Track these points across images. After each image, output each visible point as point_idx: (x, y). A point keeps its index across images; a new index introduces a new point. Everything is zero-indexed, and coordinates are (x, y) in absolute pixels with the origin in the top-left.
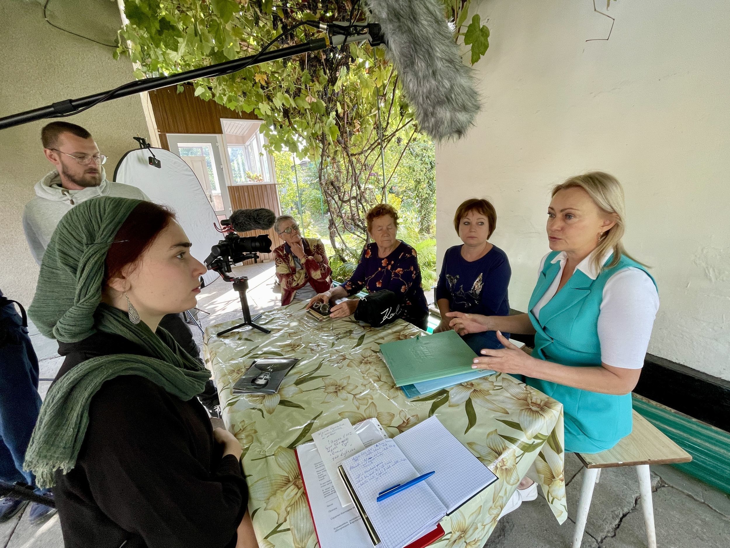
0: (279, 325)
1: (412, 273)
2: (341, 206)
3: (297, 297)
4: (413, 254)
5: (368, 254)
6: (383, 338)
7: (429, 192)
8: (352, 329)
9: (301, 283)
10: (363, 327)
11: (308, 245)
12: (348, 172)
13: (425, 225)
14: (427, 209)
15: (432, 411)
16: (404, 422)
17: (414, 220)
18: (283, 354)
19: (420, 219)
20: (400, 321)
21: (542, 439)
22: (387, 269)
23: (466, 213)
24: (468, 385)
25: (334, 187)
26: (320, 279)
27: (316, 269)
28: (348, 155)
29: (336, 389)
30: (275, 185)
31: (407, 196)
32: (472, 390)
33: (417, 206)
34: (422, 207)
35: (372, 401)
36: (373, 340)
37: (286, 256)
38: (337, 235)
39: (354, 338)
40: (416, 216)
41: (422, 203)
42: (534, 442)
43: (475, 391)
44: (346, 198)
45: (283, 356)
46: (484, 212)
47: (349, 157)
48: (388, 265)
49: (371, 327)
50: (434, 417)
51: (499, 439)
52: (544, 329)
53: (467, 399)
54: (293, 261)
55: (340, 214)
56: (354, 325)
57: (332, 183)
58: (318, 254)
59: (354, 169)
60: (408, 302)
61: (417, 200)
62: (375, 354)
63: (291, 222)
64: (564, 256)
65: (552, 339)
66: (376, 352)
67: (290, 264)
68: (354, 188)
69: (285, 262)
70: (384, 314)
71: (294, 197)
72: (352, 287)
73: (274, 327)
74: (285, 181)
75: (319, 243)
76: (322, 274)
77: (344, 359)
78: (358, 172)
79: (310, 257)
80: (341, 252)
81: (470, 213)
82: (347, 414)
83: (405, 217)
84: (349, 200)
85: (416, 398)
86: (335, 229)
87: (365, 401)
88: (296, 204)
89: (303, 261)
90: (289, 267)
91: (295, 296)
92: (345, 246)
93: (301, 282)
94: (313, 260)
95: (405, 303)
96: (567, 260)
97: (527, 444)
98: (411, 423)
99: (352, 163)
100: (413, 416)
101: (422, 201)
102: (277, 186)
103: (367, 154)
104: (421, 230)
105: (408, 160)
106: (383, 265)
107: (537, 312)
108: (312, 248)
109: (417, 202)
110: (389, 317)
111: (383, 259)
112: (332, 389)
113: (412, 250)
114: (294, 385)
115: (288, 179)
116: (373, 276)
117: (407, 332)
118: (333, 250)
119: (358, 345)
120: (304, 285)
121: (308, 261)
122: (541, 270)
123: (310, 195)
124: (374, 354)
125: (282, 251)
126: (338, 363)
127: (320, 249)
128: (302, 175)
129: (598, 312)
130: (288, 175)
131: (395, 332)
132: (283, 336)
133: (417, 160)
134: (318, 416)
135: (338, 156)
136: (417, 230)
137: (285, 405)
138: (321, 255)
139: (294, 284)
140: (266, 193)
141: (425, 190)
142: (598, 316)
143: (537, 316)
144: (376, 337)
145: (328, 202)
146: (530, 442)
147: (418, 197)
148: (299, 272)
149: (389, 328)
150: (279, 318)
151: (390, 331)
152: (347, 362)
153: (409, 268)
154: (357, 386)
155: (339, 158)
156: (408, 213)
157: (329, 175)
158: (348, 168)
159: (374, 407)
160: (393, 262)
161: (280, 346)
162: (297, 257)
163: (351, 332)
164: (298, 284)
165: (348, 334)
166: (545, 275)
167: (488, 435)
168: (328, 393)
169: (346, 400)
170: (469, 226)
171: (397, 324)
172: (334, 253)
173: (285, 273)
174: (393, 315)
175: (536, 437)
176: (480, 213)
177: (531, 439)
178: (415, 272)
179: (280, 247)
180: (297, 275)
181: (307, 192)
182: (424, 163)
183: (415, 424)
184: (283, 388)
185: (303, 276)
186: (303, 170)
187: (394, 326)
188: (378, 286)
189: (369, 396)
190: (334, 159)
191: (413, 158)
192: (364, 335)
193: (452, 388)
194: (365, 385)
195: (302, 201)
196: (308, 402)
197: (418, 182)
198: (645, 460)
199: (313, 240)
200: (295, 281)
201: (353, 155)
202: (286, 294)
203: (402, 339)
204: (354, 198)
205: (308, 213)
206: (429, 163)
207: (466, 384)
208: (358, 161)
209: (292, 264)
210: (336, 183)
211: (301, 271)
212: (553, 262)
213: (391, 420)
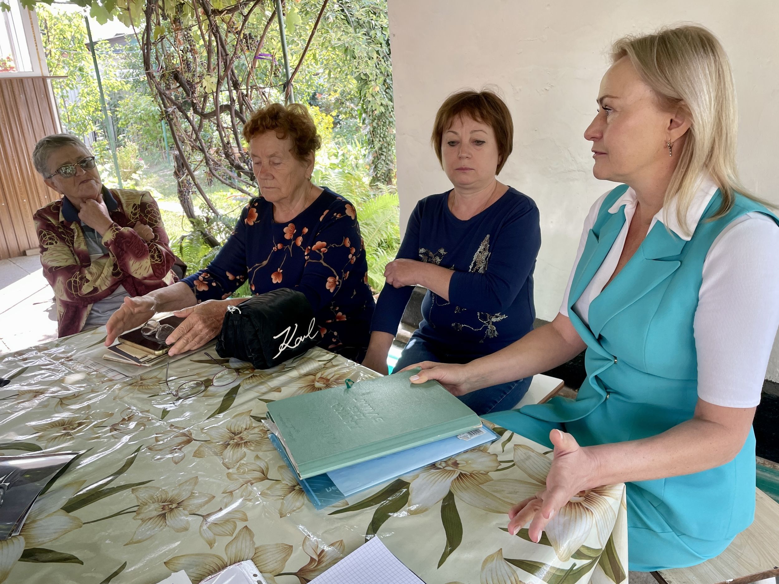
0: (39, 383)
1: (348, 251)
2: (201, 126)
3: (93, 321)
4: (348, 212)
5: (251, 216)
6: (278, 389)
7: (386, 101)
8: (211, 378)
9: (104, 288)
10: (237, 370)
11: (120, 203)
12: (209, 52)
13: (383, 168)
14: (385, 137)
15: (374, 528)
16: (312, 560)
17: (361, 161)
18: (41, 445)
19: (371, 158)
20: (317, 351)
21: (590, 557)
22: (295, 245)
23: (450, 120)
24: (448, 465)
25: (182, 85)
26: (150, 277)
27: (140, 255)
28: (206, 12)
29: (163, 509)
30: (44, 79)
31: (345, 113)
32: (456, 475)
33: (365, 131)
34: (373, 132)
35: (245, 524)
36: (257, 394)
37: (65, 226)
38: (195, 189)
39: (213, 396)
40: (363, 152)
41: (375, 124)
42: (574, 565)
43: (461, 476)
44: (209, 107)
45: (40, 449)
46: (483, 117)
47: (209, 16)
48: (296, 236)
49: (253, 369)
50: (375, 541)
51: (507, 568)
52: (600, 339)
53: (445, 493)
54: (82, 238)
55: (198, 144)
56: (216, 368)
57: (176, 76)
58: (145, 223)
59: (222, 44)
60: (340, 314)
61: (364, 120)
62: (258, 424)
63: (76, 151)
64: (632, 196)
65: (615, 358)
66: (259, 419)
67: (76, 245)
68: (224, 86)
69: (63, 240)
70: (281, 340)
71: (96, 109)
72: (209, 285)
73: (26, 388)
74: (72, 73)
75: (146, 199)
76: (154, 266)
77: (189, 441)
78: (230, 50)
79: (126, 230)
80: (205, 225)
81: (457, 122)
82: (183, 561)
83: (343, 155)
84: (214, 113)
85: (339, 504)
86: (189, 177)
87: (229, 527)
88: (103, 126)
89: (108, 236)
90: (75, 252)
91: (90, 317)
92: (215, 212)
93: (103, 284)
94: (132, 235)
95: (333, 316)
96: (638, 204)
97: (562, 570)
98: (326, 560)
99: (217, 31)
100: (332, 545)
101: (373, 121)
102: (49, 81)
103: (246, 11)
104: (375, 179)
105: (340, 33)
106: (287, 237)
107: (584, 308)
108: (128, 210)
109: (363, 123)
110: (292, 344)
111: (286, 225)
112: (153, 510)
113: (347, 206)
114: (63, 512)
115: (81, 69)
116: (265, 263)
117: (329, 373)
118: (187, 221)
119: (221, 410)
120: (111, 290)
121: (120, 237)
122: (591, 227)
123: (135, 107)
124: (255, 424)
125: (56, 217)
126: (172, 452)
127: (149, 212)
128: (114, 63)
129: (696, 301)
130: (79, 60)
131: (306, 375)
132: (45, 406)
133: (359, 35)
134: (116, 574)
135: (187, 15)
136: (367, 180)
137: (37, 561)
138: (151, 225)
139: (86, 289)
140: (22, 96)
141: (378, 98)
142: (695, 310)
143: (586, 317)
144: (263, 388)
145: (168, 116)
146: (567, 566)
147: (366, 112)
148: (97, 263)
149: (294, 368)
150: (39, 367)
151: (294, 374)
152: (194, 446)
153: (340, 241)
154: (214, 497)
155: (189, 19)
156: (349, 147)
157: (169, 57)
158: (210, 41)
159: (248, 538)
160: (306, 230)
161: (37, 429)
162: (93, 230)
163: (208, 383)
164: (95, 289)
165: (203, 388)
166: (597, 237)
167: (486, 561)
168: (143, 520)
169: (186, 529)
170: (456, 148)
171: (311, 359)
172: (188, 228)
173: (63, 264)
174: (301, 339)
175: (578, 555)
176: (476, 120)
177: (567, 560)
178: (354, 250)
179: (49, 207)
180: (93, 268)
181: (128, 101)
182: (371, 40)
183: (335, 561)
184: (34, 521)
185: (108, 270)
186: (116, 51)
187: (303, 363)
188: (274, 282)
189: (239, 515)
190: (176, 21)
191: (351, 30)
192: (239, 386)
193: (417, 476)
194: (231, 492)
195: (118, 120)
196: (94, 547)
197: (364, 81)
198: (769, 569)
199: (132, 194)
200: (88, 281)
201: (217, 12)
202: (66, 313)
203: (320, 389)
204: (227, 108)
205: (132, 146)
206: (384, 43)
207: (444, 465)
208: (231, 27)
209: (80, 244)
210: (186, 76)
211: (103, 261)
212: (612, 210)
213: (285, 560)
